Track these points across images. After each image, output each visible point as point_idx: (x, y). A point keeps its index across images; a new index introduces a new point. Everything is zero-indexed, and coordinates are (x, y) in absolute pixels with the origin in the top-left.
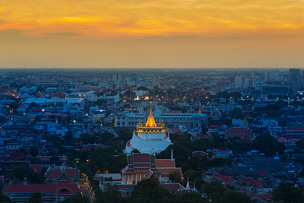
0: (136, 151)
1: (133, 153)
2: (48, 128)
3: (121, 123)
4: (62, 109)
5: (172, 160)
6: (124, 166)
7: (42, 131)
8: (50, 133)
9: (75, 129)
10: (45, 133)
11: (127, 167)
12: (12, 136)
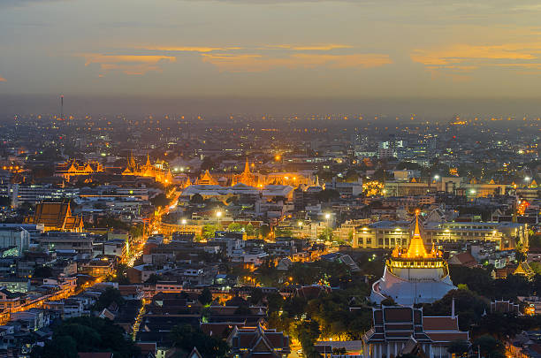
0: (389, 301)
1: (384, 307)
2: (229, 250)
3: (365, 241)
4: (253, 209)
5: (453, 317)
6: (368, 329)
7: (218, 256)
8: (233, 260)
9: (278, 252)
10: (223, 261)
11: (372, 331)
12: (165, 267)
